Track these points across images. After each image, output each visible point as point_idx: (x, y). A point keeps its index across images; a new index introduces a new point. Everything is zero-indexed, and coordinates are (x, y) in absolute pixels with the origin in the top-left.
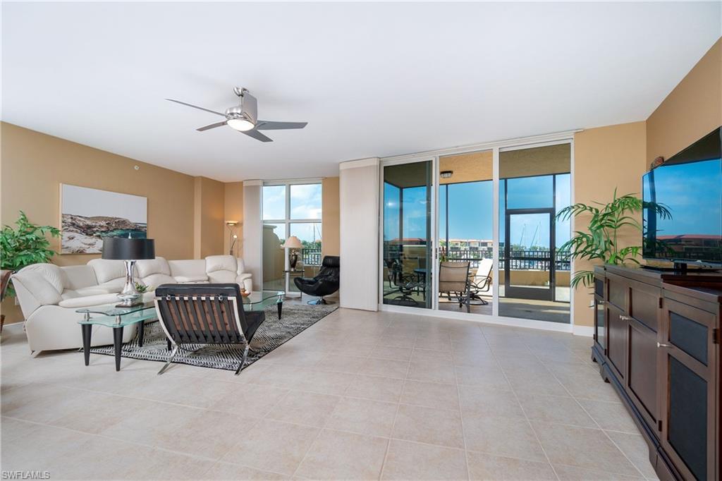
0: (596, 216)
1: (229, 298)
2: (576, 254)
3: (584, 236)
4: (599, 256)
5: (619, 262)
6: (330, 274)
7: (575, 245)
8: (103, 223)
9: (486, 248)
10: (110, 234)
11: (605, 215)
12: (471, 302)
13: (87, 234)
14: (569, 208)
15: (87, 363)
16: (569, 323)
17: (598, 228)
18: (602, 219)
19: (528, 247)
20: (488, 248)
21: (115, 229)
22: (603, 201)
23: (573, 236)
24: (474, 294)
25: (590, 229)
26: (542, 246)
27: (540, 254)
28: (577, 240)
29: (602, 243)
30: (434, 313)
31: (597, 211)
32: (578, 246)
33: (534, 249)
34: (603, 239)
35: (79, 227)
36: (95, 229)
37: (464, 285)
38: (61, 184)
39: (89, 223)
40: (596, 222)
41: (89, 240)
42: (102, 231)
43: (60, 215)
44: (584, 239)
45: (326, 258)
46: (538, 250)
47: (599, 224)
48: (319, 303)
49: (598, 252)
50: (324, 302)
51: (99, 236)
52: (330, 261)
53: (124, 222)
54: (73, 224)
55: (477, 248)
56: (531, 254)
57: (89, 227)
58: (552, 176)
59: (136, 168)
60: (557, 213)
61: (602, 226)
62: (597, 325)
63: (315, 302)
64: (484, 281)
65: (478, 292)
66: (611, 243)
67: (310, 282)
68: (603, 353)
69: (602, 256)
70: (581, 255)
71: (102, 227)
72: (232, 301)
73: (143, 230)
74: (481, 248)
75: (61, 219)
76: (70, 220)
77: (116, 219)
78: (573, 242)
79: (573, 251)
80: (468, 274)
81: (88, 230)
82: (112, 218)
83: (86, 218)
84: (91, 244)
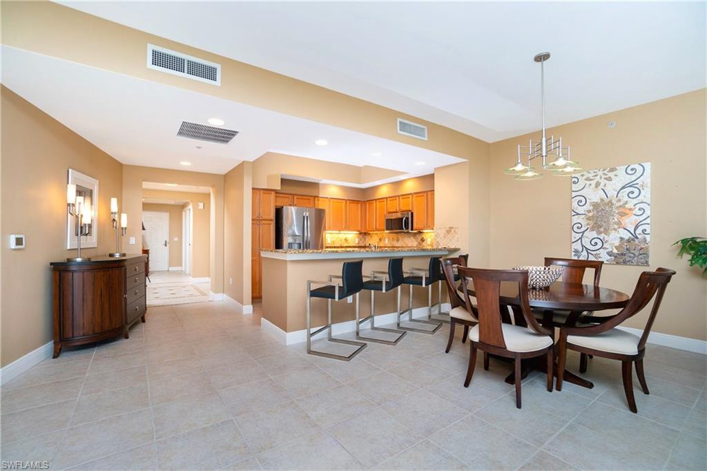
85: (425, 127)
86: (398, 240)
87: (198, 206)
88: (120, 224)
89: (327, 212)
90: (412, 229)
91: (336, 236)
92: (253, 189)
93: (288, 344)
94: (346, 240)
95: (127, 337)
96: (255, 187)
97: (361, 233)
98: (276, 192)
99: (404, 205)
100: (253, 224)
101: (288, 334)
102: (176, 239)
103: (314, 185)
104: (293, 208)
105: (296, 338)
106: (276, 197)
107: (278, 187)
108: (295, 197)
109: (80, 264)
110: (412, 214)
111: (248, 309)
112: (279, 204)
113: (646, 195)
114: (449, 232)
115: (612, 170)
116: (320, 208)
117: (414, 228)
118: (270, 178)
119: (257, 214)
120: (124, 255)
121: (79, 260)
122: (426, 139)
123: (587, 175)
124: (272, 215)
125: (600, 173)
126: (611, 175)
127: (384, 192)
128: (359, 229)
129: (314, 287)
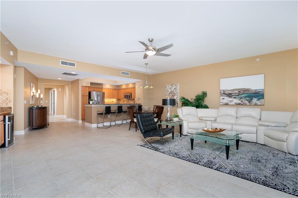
13: (229, 97)
21: (243, 94)
35: (226, 94)
36: (233, 95)
38: (221, 79)
39: (230, 92)
41: (230, 99)
42: (236, 95)
51: (235, 98)
53: (248, 90)
54: (224, 93)
57: (230, 94)
71: (236, 93)
75: (219, 92)
76: (223, 92)
81: (230, 95)
82: (242, 89)
83: (229, 90)
84: (231, 101)
85: (129, 73)
86: (128, 102)
87: (59, 90)
88: (36, 96)
89: (105, 93)
90: (131, 98)
91: (109, 100)
92: (82, 86)
93: (92, 127)
94: (113, 102)
95: (47, 128)
96: (82, 85)
97: (118, 99)
98: (89, 87)
99: (129, 91)
100: (82, 97)
101: (92, 125)
102: (47, 101)
103: (101, 84)
104: (94, 92)
105: (94, 126)
106: (89, 88)
107: (89, 85)
108: (95, 88)
109: (36, 108)
110: (131, 94)
111: (80, 122)
112: (90, 90)
113: (178, 91)
114: (139, 99)
115: (173, 85)
116: (103, 92)
117: (132, 98)
118: (87, 83)
119: (83, 94)
120: (42, 106)
121: (35, 107)
122: (129, 76)
123: (169, 86)
124: (88, 94)
125: (171, 85)
126: (172, 86)
127: (124, 87)
128: (117, 98)
129: (99, 112)
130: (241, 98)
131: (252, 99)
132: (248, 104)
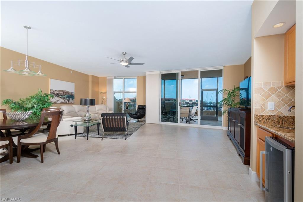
0: (229, 93)
1: (124, 117)
2: (223, 104)
3: (226, 99)
4: (230, 105)
5: (235, 107)
6: (141, 112)
7: (223, 102)
8: (62, 93)
9: (192, 102)
10: (64, 96)
11: (232, 93)
12: (191, 121)
13: (57, 97)
14: (222, 90)
15: (76, 138)
16: (222, 126)
17: (230, 96)
18: (231, 94)
19: (208, 102)
20: (193, 102)
21: (65, 95)
22: (231, 89)
23: (223, 99)
24: (191, 118)
25: (227, 97)
26: (213, 102)
27: (213, 104)
28: (224, 100)
29: (231, 101)
30: (179, 124)
31: (229, 91)
32: (224, 102)
33: (211, 103)
34: (231, 100)
35: (55, 94)
36: (59, 95)
37: (188, 115)
38: (50, 79)
39: (58, 92)
40: (229, 95)
41: (58, 99)
42: (62, 96)
43: (50, 90)
44: (226, 100)
45: (139, 106)
46: (212, 103)
47: (230, 95)
48: (137, 122)
49: (230, 104)
50: (139, 121)
51: (60, 97)
52: (141, 107)
53: (68, 92)
54: (53, 93)
55: (188, 102)
56: (210, 104)
57: (58, 94)
58: (217, 78)
59: (71, 72)
60: (219, 91)
61: (231, 96)
62: (228, 127)
63: (136, 121)
64: (194, 114)
65: (192, 117)
66: (234, 101)
67: (134, 114)
68: (229, 132)
69: (231, 105)
70: (225, 105)
71: (61, 94)
72: (125, 118)
73: (73, 95)
74: (190, 102)
75: (50, 91)
76: (52, 92)
77: (66, 91)
78: (223, 101)
79: (223, 103)
80: (190, 111)
81: (57, 95)
82: (64, 91)
83: (57, 91)
84: (58, 100)
130: (64, 98)
131: (70, 99)
132: (68, 103)
